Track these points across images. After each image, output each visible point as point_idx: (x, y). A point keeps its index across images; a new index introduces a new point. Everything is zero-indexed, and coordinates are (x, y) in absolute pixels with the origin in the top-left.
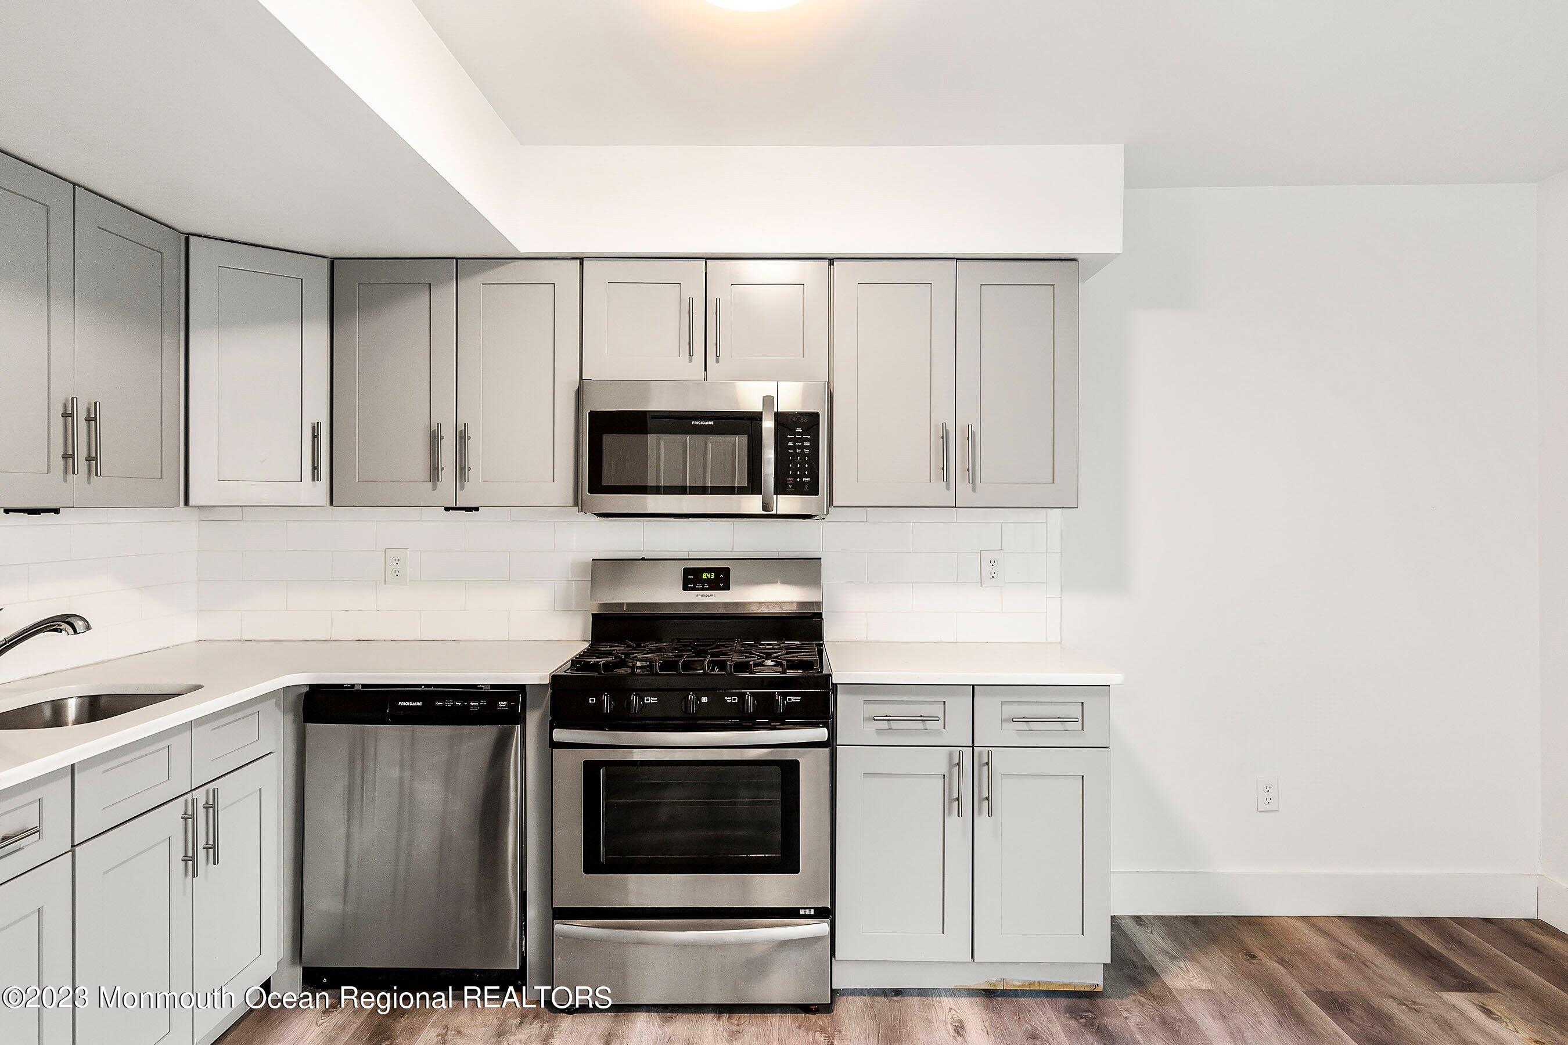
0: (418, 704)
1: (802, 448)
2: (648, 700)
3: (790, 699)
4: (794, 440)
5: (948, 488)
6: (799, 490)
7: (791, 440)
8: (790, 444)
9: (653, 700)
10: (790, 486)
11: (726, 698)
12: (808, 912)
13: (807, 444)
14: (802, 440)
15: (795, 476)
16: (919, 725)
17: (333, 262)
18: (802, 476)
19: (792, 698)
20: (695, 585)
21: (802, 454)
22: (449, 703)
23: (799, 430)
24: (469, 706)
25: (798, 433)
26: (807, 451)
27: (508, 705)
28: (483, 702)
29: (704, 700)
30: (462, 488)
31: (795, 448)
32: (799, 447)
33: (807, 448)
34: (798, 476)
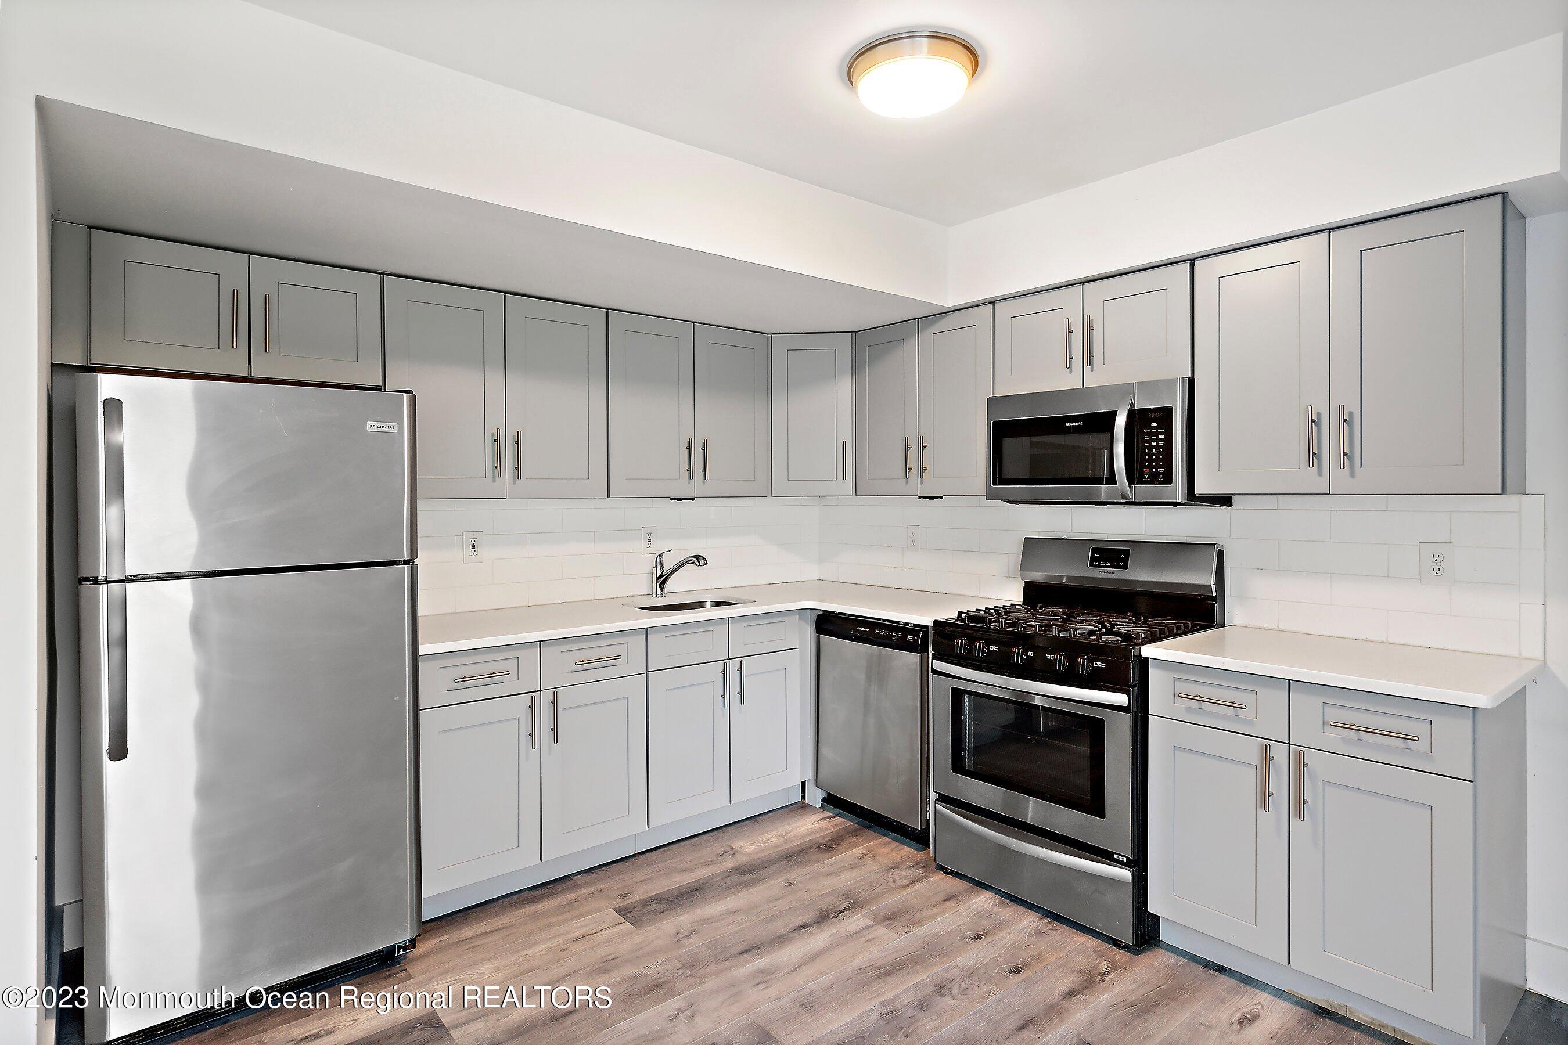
0: (867, 630)
1: (1157, 440)
2: (992, 648)
3: (1096, 664)
4: (1150, 434)
5: (1320, 474)
6: (1154, 479)
7: (1147, 434)
8: (1147, 438)
9: (996, 649)
10: (1147, 476)
11: (1047, 655)
12: (1121, 858)
13: (1160, 437)
14: (1157, 434)
15: (1150, 466)
16: (1230, 711)
17: (856, 334)
18: (1158, 466)
19: (1098, 663)
20: (1099, 563)
21: (1158, 447)
22: (882, 632)
23: (1154, 424)
24: (892, 636)
25: (1154, 428)
26: (1161, 444)
27: (913, 638)
28: (900, 634)
29: (1031, 654)
30: (922, 483)
31: (1150, 441)
32: (1153, 440)
33: (1161, 440)
34: (1154, 467)
